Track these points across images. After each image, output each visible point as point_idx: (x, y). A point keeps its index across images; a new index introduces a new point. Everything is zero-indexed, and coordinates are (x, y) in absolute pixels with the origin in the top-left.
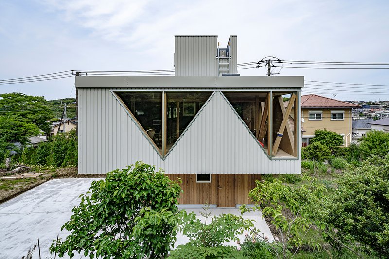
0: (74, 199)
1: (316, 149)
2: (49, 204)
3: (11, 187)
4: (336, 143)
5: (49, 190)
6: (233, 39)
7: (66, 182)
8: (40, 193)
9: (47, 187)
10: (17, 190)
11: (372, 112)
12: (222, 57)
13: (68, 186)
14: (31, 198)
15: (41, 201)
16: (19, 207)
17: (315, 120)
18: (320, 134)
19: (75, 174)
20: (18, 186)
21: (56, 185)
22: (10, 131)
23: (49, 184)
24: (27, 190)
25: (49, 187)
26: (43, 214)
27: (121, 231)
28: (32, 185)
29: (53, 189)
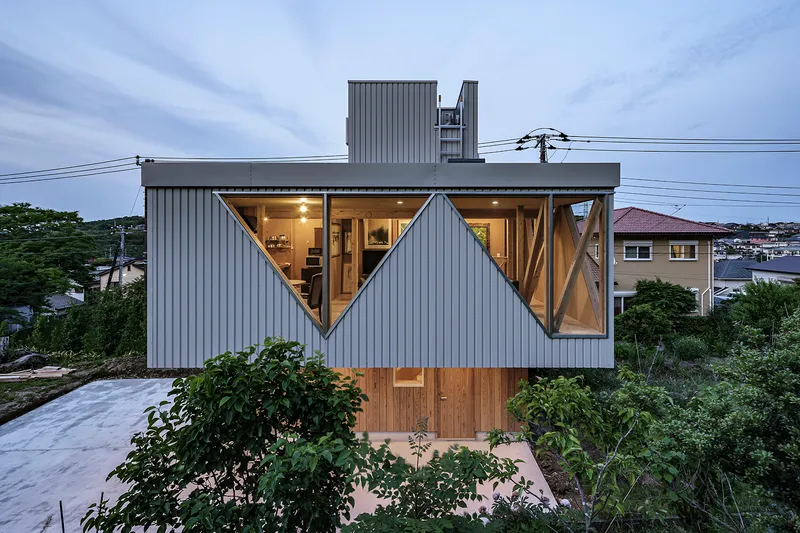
0: (139, 421)
1: (640, 319)
2: (87, 432)
3: (11, 395)
4: (680, 307)
5: (89, 402)
6: (470, 89)
7: (125, 386)
8: (69, 408)
9: (84, 396)
10: (22, 402)
11: (754, 245)
12: (447, 126)
13: (125, 395)
14: (51, 419)
15: (73, 426)
16: (24, 438)
17: (637, 259)
18: (647, 289)
19: (140, 371)
20: (24, 393)
21: (101, 393)
22: (8, 283)
23: (88, 390)
24: (43, 402)
25: (87, 397)
26: (75, 452)
27: (236, 484)
28: (53, 391)
29: (95, 401)
